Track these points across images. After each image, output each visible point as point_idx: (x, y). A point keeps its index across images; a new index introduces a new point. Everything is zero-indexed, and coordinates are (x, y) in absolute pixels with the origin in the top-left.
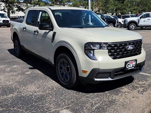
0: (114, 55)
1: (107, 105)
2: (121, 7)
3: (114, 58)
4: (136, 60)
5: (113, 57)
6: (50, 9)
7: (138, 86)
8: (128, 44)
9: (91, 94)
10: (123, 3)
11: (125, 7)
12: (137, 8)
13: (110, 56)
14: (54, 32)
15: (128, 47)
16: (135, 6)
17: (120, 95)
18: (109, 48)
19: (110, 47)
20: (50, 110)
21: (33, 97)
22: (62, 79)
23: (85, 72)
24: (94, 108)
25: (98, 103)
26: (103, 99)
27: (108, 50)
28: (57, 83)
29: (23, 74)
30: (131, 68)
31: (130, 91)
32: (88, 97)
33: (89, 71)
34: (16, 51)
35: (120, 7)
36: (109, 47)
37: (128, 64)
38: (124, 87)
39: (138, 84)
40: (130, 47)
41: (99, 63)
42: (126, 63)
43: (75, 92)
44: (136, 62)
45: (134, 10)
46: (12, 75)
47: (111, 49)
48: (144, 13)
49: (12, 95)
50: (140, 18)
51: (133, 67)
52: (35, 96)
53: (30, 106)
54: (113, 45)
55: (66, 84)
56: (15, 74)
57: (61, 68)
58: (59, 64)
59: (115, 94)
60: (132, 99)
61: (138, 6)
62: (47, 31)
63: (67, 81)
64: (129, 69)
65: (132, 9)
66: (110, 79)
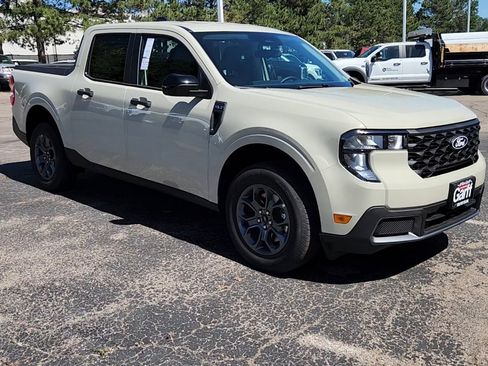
0: (423, 164)
1: (417, 311)
2: (301, 25)
3: (424, 175)
4: (473, 179)
5: (420, 171)
6: (188, 30)
7: (469, 254)
8: (454, 132)
9: (356, 286)
10: (305, 13)
11: (310, 27)
12: (346, 29)
13: (413, 167)
14: (217, 103)
15: (456, 142)
16: (339, 24)
17: (436, 281)
18: (410, 145)
19: (414, 142)
20: (267, 340)
21: (187, 309)
22: (253, 247)
23: (342, 219)
24: (387, 323)
25: (391, 309)
26: (399, 297)
27: (406, 152)
28: (233, 263)
29: (104, 240)
30: (462, 203)
31: (455, 270)
32: (351, 293)
33: (356, 217)
34: (39, 168)
35: (297, 26)
36: (410, 142)
37: (458, 192)
38: (432, 260)
39: (469, 250)
40: (460, 142)
41: (387, 191)
42: (453, 187)
43: (304, 283)
44: (473, 186)
45: (337, 35)
46: (73, 247)
47: (415, 149)
48: (384, 46)
49: (114, 305)
50: (373, 60)
51: (465, 199)
52: (192, 303)
53: (196, 334)
54: (421, 137)
55: (272, 261)
56: (76, 241)
57: (249, 213)
58: (240, 201)
59: (423, 282)
60: (476, 291)
61: (349, 24)
62: (188, 99)
63: (274, 251)
64: (458, 205)
65: (332, 32)
66: (412, 237)
